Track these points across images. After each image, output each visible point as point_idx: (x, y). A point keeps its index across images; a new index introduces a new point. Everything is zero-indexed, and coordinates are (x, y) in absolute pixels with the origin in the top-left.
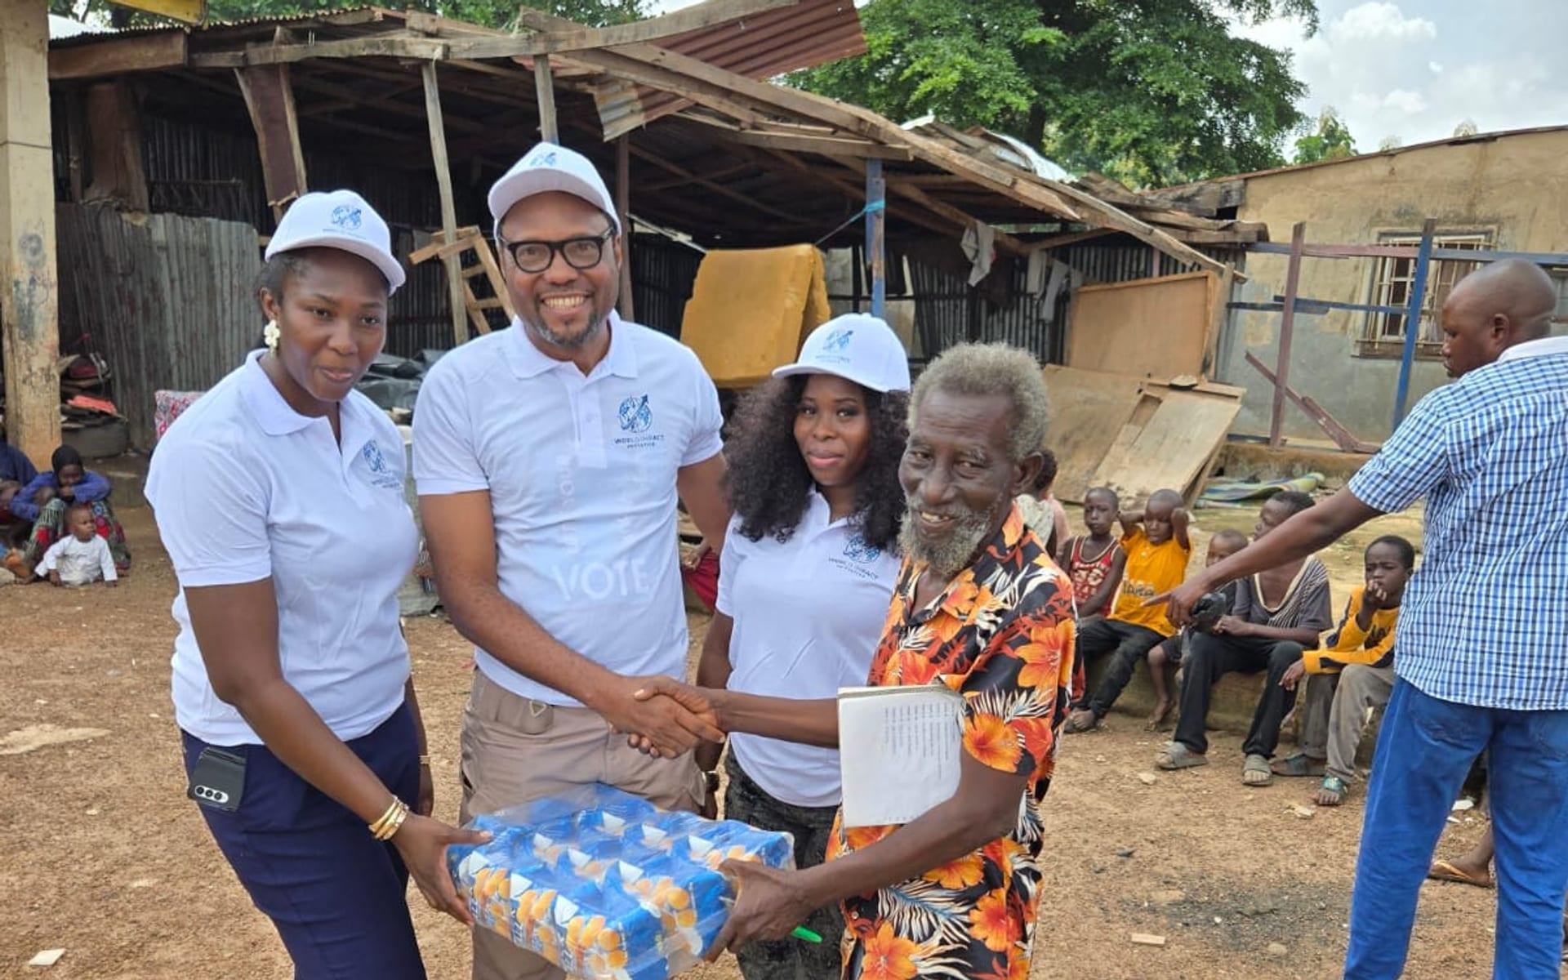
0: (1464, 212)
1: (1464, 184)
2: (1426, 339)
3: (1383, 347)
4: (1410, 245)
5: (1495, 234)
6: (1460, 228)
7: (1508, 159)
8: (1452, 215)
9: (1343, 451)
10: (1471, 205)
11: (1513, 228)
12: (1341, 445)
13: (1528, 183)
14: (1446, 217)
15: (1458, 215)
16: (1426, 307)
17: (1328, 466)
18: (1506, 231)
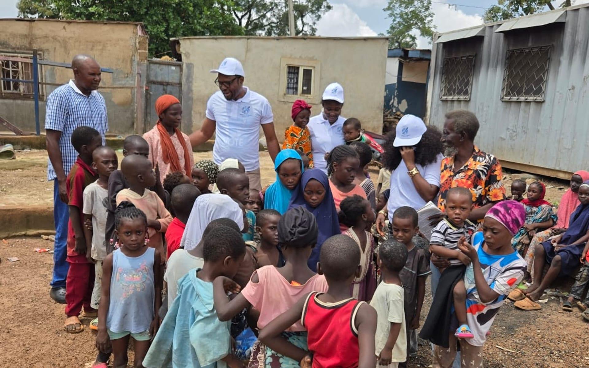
0: (28, 46)
1: (26, 35)
2: (24, 92)
3: (6, 95)
4: (28, 58)
5: (42, 55)
6: (28, 52)
7: (40, 29)
8: (23, 47)
9: (17, 135)
10: (30, 44)
11: (49, 54)
12: (15, 133)
13: (51, 38)
14: (21, 47)
15: (26, 47)
16: (21, 79)
17: (12, 141)
18: (46, 54)
